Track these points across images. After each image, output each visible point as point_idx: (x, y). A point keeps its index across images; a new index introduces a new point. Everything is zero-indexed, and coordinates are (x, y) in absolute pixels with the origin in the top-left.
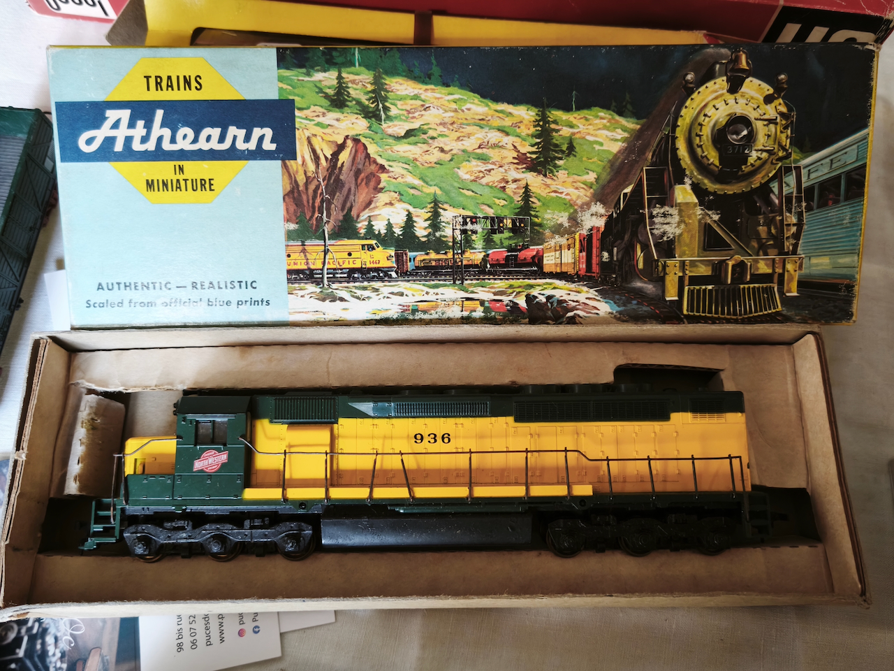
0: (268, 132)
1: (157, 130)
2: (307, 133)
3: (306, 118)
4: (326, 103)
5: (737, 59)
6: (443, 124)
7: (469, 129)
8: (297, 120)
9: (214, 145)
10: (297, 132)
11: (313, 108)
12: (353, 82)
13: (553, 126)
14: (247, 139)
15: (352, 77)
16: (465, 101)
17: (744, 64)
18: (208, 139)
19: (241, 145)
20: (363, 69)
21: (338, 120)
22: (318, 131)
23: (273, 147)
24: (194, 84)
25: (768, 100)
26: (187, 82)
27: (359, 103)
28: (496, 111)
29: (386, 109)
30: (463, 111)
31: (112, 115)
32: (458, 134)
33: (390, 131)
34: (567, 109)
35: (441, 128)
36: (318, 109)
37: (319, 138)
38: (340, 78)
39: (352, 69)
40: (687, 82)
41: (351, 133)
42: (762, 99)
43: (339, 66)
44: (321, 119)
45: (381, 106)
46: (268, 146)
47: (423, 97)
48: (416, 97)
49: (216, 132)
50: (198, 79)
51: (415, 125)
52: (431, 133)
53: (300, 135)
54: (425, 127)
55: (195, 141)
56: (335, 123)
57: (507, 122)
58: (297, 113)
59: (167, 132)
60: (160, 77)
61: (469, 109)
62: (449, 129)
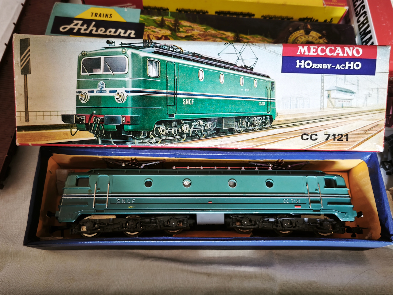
0: (133, 32)
1: (91, 28)
2: (148, 33)
3: (148, 29)
4: (156, 25)
5: (307, 26)
6: (199, 35)
7: (209, 37)
8: (145, 29)
9: (112, 34)
10: (144, 33)
11: (151, 26)
12: (167, 20)
13: (241, 39)
14: (125, 33)
15: (167, 19)
16: (208, 29)
17: (309, 26)
18: (110, 32)
19: (122, 35)
20: (171, 17)
21: (160, 31)
22: (152, 33)
23: (134, 36)
24: (109, 16)
25: (320, 38)
26: (107, 15)
27: (169, 26)
28: (219, 33)
29: (179, 29)
30: (207, 32)
31: (75, 22)
32: (205, 38)
33: (179, 35)
34: (246, 34)
35: (198, 36)
36: (153, 27)
37: (152, 35)
38: (162, 19)
39: (168, 17)
40: (290, 30)
41: (164, 35)
42: (318, 38)
43: (163, 16)
44: (154, 30)
45: (177, 28)
46: (132, 35)
47: (192, 27)
48: (190, 26)
49: (113, 30)
50: (111, 15)
51: (189, 34)
52: (195, 37)
53: (145, 34)
54: (193, 35)
55: (105, 32)
56: (159, 31)
57: (224, 36)
58: (145, 27)
59: (95, 29)
60: (97, 14)
61: (209, 32)
62: (201, 37)
